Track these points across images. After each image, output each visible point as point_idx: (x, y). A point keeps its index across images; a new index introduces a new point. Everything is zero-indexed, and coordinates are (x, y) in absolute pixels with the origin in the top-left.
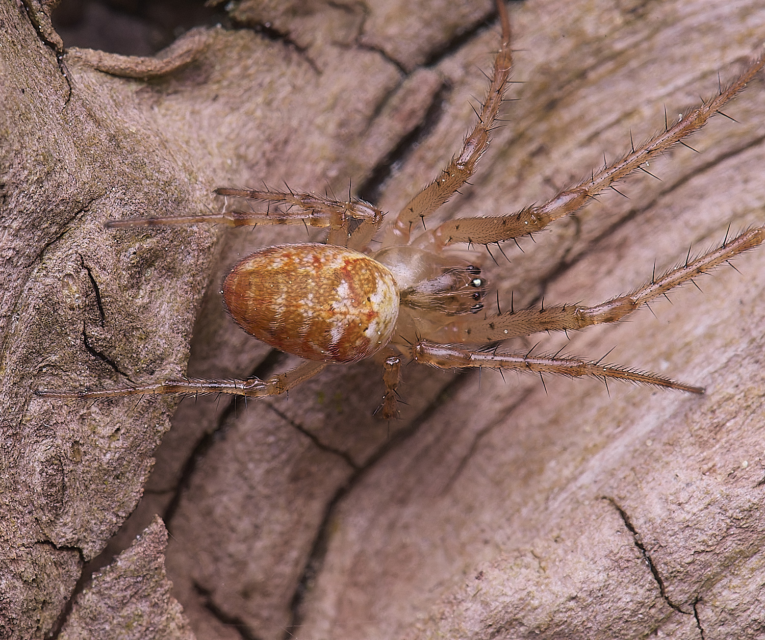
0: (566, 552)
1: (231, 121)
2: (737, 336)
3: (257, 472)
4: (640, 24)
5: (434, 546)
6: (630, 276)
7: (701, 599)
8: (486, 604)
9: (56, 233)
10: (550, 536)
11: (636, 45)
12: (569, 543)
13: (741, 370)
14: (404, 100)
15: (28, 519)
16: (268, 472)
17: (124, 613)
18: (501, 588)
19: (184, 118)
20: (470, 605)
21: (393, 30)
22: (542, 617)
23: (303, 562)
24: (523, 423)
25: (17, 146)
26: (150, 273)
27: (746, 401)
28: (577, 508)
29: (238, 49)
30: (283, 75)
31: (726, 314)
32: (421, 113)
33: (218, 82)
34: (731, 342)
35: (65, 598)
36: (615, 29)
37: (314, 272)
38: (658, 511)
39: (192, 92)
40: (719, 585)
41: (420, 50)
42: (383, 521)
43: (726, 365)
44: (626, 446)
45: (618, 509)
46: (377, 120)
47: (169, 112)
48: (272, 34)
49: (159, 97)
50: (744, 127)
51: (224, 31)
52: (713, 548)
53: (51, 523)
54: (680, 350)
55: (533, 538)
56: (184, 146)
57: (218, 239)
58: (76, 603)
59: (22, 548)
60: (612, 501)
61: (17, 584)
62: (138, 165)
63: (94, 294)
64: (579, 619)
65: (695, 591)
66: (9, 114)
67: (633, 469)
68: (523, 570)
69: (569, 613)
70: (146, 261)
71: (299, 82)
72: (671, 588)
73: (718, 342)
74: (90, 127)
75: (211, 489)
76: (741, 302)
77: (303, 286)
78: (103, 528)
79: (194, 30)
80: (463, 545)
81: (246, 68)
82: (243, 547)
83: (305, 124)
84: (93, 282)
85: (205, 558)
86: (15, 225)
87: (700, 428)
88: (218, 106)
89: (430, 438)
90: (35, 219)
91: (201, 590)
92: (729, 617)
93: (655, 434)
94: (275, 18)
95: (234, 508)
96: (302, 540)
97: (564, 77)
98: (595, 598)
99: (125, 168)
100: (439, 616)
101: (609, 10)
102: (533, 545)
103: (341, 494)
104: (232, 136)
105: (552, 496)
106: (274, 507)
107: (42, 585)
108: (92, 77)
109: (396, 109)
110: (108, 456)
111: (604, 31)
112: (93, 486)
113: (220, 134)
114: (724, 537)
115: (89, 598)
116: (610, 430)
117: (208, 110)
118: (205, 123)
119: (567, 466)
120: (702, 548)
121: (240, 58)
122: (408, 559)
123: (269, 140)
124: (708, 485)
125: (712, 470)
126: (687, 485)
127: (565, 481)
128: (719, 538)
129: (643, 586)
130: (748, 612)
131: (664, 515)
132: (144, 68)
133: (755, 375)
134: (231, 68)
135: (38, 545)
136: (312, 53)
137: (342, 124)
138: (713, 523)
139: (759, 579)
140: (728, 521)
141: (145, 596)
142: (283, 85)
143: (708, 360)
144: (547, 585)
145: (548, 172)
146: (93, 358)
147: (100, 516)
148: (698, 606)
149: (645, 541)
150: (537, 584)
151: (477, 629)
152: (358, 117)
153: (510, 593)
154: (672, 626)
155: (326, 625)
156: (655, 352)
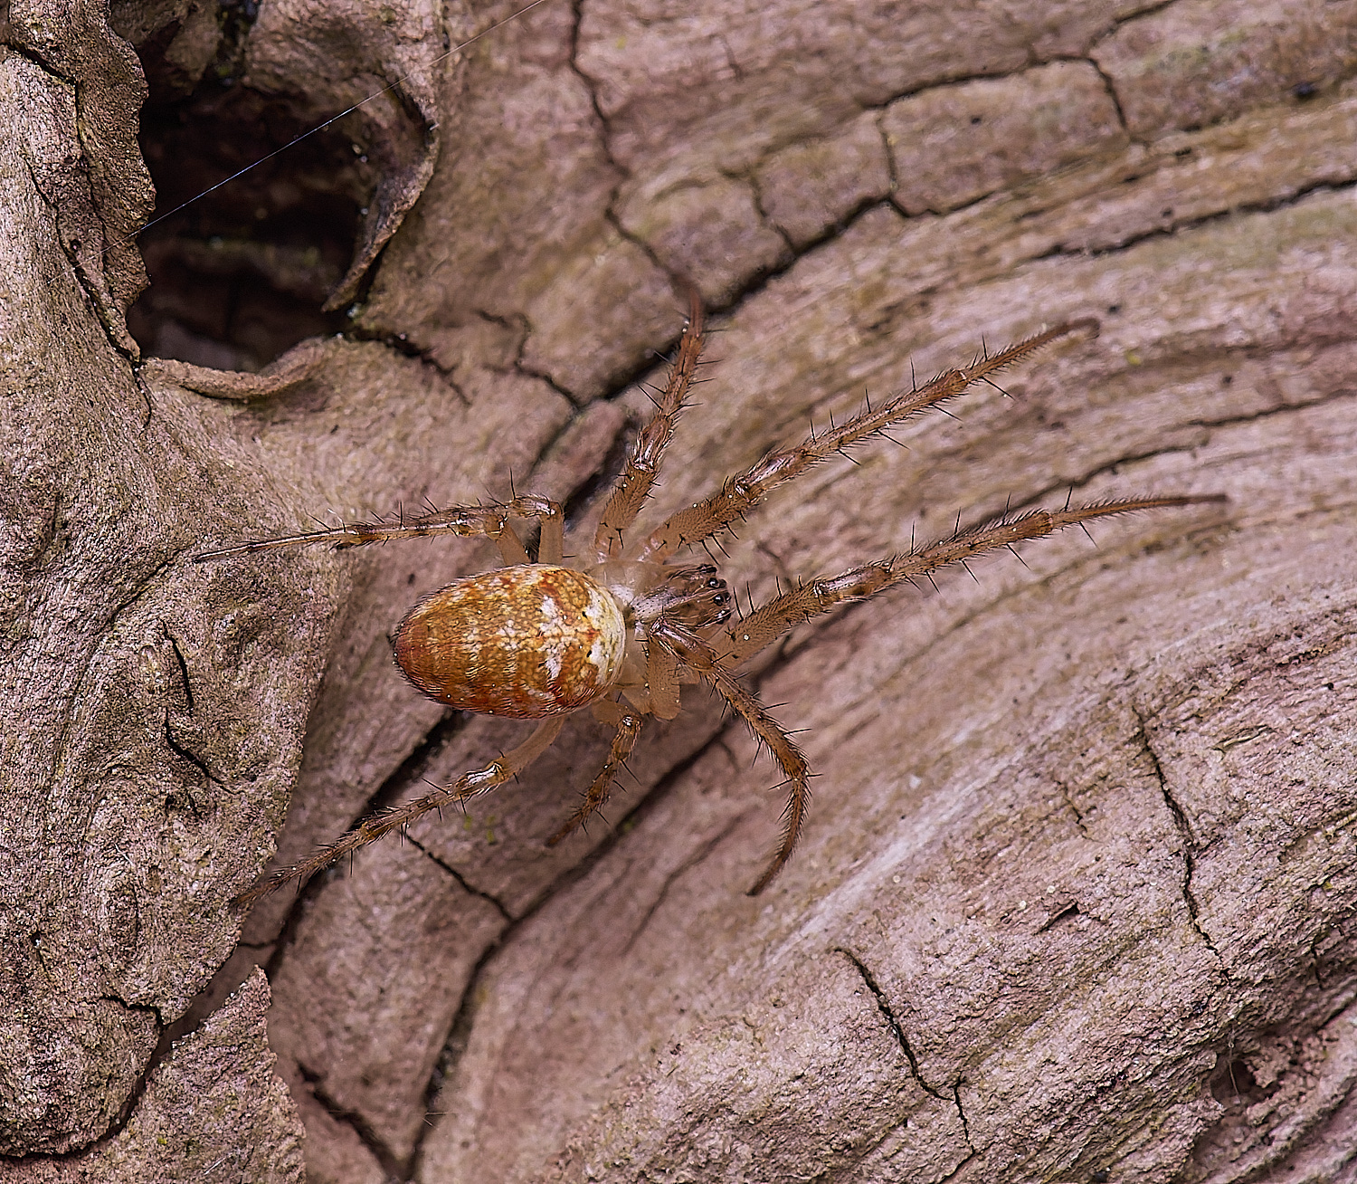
0: (788, 1018)
1: (354, 460)
2: (1011, 743)
3: (384, 918)
4: (883, 345)
5: (613, 1019)
6: (868, 671)
7: (965, 1080)
8: (684, 1085)
9: (132, 591)
10: (767, 998)
11: (877, 372)
12: (792, 1007)
13: (1017, 786)
14: (576, 440)
15: (90, 965)
16: (398, 918)
17: (213, 1093)
18: (705, 1064)
19: (294, 453)
20: (663, 1087)
21: (562, 351)
22: (758, 1102)
23: (441, 1041)
24: (729, 861)
25: (84, 473)
26: (252, 648)
27: (1024, 825)
28: (802, 964)
29: (363, 366)
30: (422, 403)
31: (995, 717)
32: (599, 457)
33: (339, 409)
34: (1003, 750)
35: (137, 1073)
36: (850, 352)
37: (506, 595)
38: (909, 965)
39: (305, 420)
40: (988, 1061)
41: (597, 377)
42: (545, 988)
43: (996, 781)
44: (866, 884)
45: (857, 963)
46: (543, 466)
47: (275, 446)
48: (408, 350)
49: (263, 427)
50: (1017, 478)
51: (346, 343)
52: (981, 1012)
53: (121, 973)
54: (936, 762)
55: (745, 1003)
56: (295, 488)
57: (339, 608)
58: (152, 1080)
59: (84, 1004)
60: (849, 954)
61: (76, 1050)
62: (237, 509)
63: (180, 672)
64: (806, 1105)
65: (957, 1070)
66: (75, 430)
67: (876, 912)
68: (732, 1042)
69: (793, 1097)
70: (245, 634)
71: (441, 414)
72: (925, 1066)
73: (986, 752)
74: (176, 458)
75: (323, 942)
76: (1015, 701)
77: (496, 613)
78: (187, 981)
79: (307, 342)
80: (651, 1016)
81: (376, 392)
82: (365, 1017)
83: (450, 468)
84: (180, 657)
85: (314, 1032)
86: (80, 577)
87: (964, 860)
88: (337, 440)
89: (607, 880)
90: (105, 571)
91: (308, 1076)
92: (1000, 1103)
93: (903, 869)
94: (412, 328)
95: (353, 966)
96: (441, 1011)
97: (784, 414)
98: (827, 1078)
99: (220, 511)
100: (621, 1103)
101: (843, 326)
102: (744, 1011)
103: (490, 952)
104: (356, 480)
105: (768, 950)
106: (405, 965)
107: (108, 1054)
108: (177, 396)
109: (566, 452)
110: (195, 886)
111: (835, 354)
112: (176, 926)
113: (340, 477)
114: (995, 999)
115: (168, 1072)
116: (844, 863)
117: (325, 445)
118: (321, 462)
119: (788, 913)
120: (967, 1012)
121: (367, 378)
122: (578, 1036)
123: (403, 486)
124: (975, 931)
125: (979, 913)
126: (948, 931)
127: (785, 931)
128: (989, 1000)
129: (888, 1062)
130: (1026, 1097)
131: (919, 969)
132: (244, 386)
133: (1035, 792)
134: (355, 391)
135: (103, 1002)
136: (458, 377)
137: (497, 469)
138: (980, 981)
139: (1040, 1054)
140: (1001, 977)
141: (241, 1072)
142: (422, 416)
143: (974, 773)
144: (764, 1061)
145: (763, 536)
146: (177, 757)
147: (184, 966)
148: (961, 1089)
149: (892, 1004)
150: (752, 1060)
151: (672, 1119)
152: (518, 460)
153: (716, 1072)
154: (926, 1116)
155: (471, 1122)
156: (902, 766)
